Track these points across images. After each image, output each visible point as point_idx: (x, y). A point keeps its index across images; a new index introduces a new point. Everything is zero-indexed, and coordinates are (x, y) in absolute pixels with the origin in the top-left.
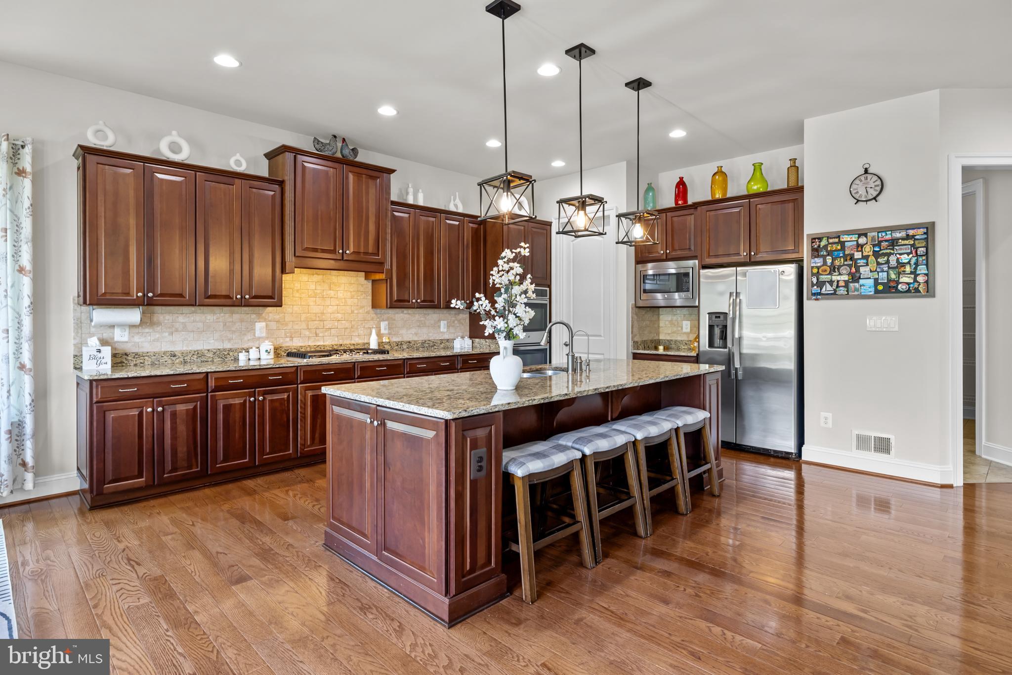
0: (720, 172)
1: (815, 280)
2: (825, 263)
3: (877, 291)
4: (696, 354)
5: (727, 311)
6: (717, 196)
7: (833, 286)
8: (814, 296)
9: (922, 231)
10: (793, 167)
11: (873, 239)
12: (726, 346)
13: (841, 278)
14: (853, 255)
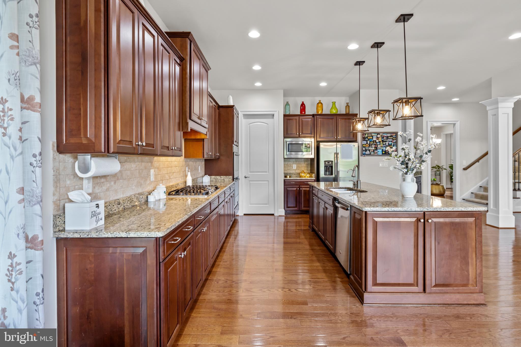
0: (320, 103)
1: (364, 149)
2: (367, 143)
3: (383, 154)
4: (315, 179)
5: (333, 160)
6: (320, 113)
7: (369, 151)
8: (364, 155)
9: (395, 134)
10: (348, 106)
11: (381, 136)
12: (332, 174)
13: (371, 149)
14: (376, 141)
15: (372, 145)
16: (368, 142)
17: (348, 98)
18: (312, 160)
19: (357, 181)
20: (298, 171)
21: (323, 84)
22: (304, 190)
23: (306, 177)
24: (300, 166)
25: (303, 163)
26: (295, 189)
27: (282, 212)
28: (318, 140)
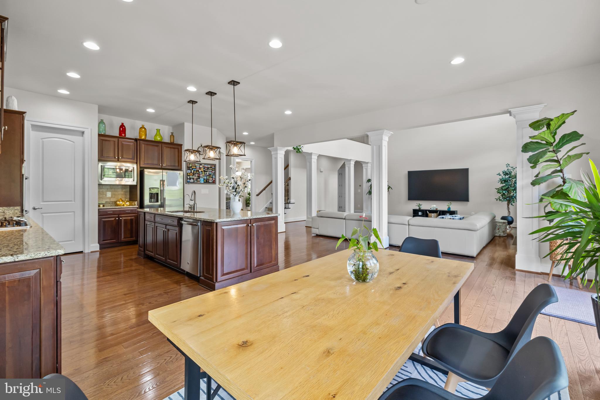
0: (143, 127)
1: (188, 177)
2: (191, 172)
3: (204, 182)
4: (138, 206)
5: (159, 187)
6: (143, 137)
7: (193, 180)
8: (188, 182)
9: (214, 166)
10: (172, 135)
11: (203, 166)
12: (157, 201)
13: (195, 177)
14: (199, 170)
15: (195, 174)
16: (192, 171)
17: (171, 128)
18: (132, 188)
20: (113, 200)
21: (151, 110)
22: (124, 220)
23: (125, 205)
24: (117, 193)
25: (120, 190)
26: (113, 219)
27: (96, 247)
28: (141, 166)
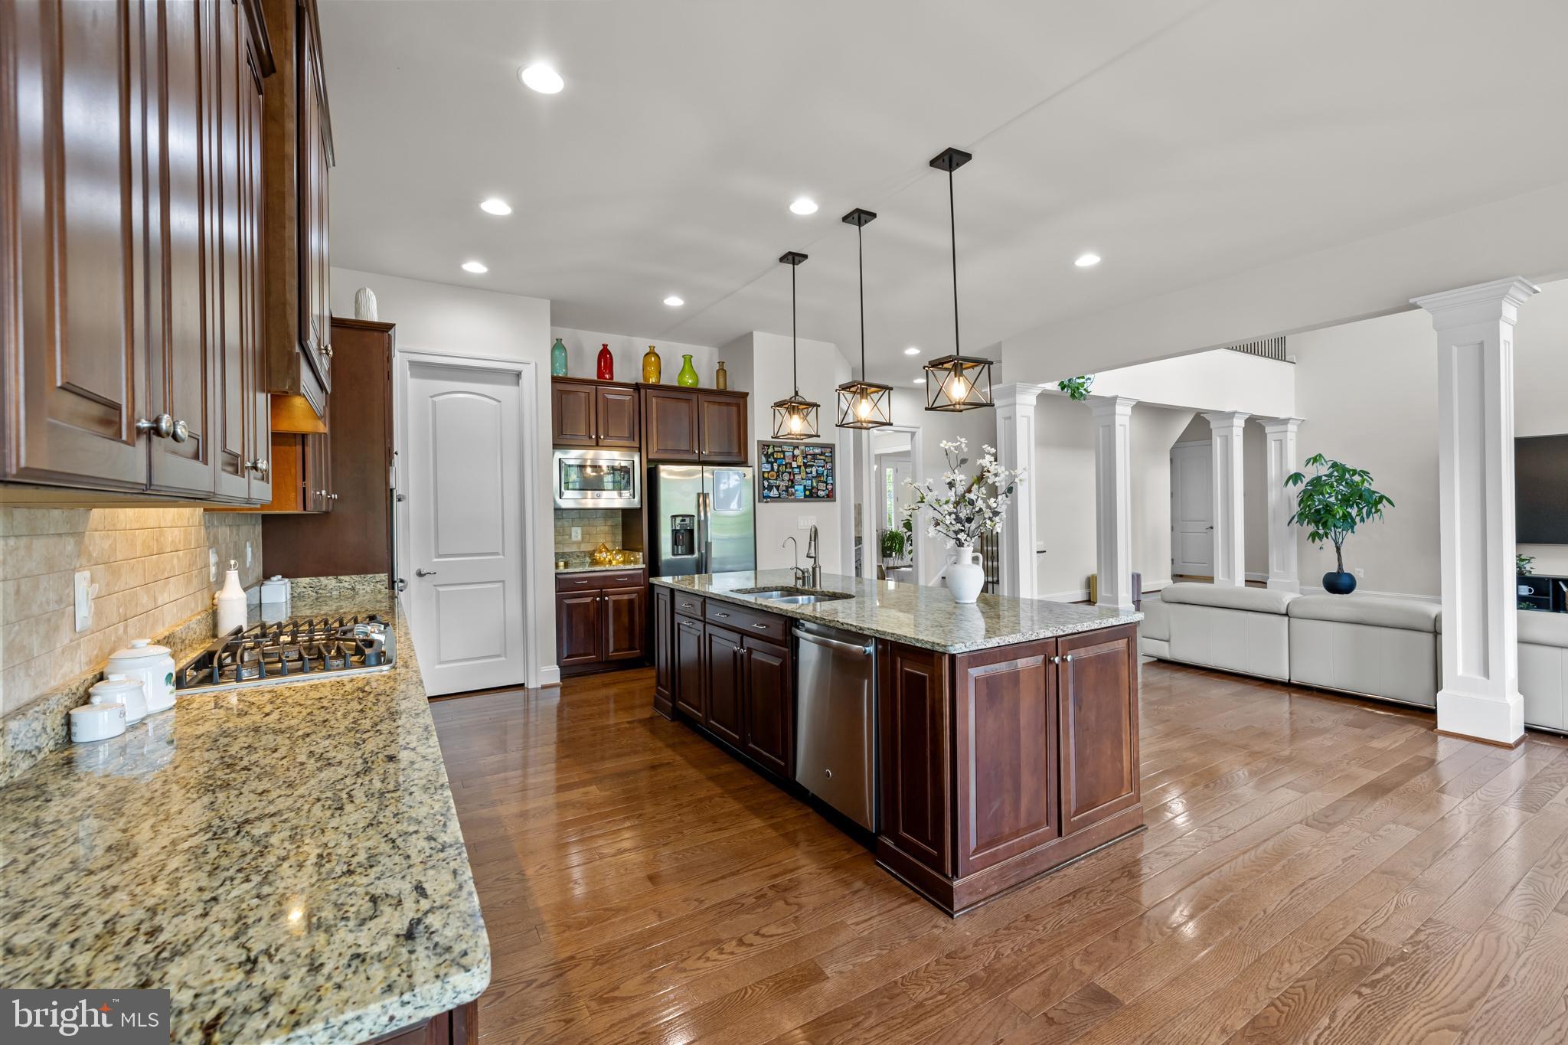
0: (652, 353)
1: (766, 484)
2: (772, 469)
3: (806, 496)
4: (644, 566)
5: (694, 512)
6: (652, 380)
7: (778, 490)
8: (765, 498)
9: (829, 450)
10: (722, 371)
11: (802, 453)
12: (692, 552)
13: (782, 483)
14: (791, 464)
15: (783, 473)
16: (776, 468)
17: (715, 351)
18: (628, 516)
19: (814, 569)
20: (587, 547)
21: (674, 301)
22: (614, 601)
23: (614, 563)
24: (593, 530)
25: (601, 521)
26: (589, 600)
27: (551, 673)
28: (650, 457)
